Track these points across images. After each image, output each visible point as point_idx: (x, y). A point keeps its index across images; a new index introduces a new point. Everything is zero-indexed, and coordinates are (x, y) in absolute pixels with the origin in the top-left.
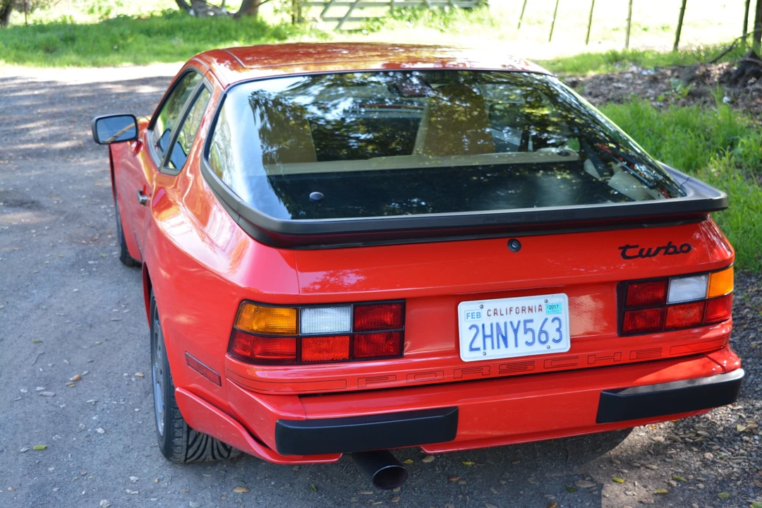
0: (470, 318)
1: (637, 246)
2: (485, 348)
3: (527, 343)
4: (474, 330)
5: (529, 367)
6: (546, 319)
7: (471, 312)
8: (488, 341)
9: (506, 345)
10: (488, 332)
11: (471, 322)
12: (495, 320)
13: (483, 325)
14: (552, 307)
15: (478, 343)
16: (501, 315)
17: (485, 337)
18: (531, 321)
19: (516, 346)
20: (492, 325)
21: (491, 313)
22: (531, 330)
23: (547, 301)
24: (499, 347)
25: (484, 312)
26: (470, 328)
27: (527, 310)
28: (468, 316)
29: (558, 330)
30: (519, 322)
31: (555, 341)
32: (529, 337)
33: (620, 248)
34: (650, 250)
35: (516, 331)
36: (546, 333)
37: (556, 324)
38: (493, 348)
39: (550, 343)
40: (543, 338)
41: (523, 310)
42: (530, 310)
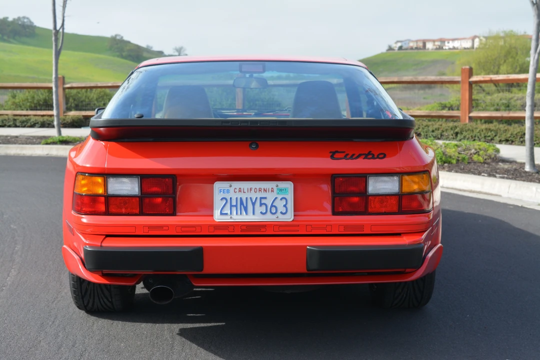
0: (222, 193)
1: (344, 152)
2: (231, 213)
4: (224, 201)
5: (262, 230)
6: (276, 198)
7: (223, 189)
8: (234, 209)
9: (247, 214)
10: (234, 203)
11: (222, 195)
12: (239, 195)
13: (231, 198)
14: (281, 190)
15: (227, 210)
16: (244, 192)
17: (231, 206)
18: (265, 198)
19: (254, 214)
20: (237, 198)
21: (237, 190)
22: (265, 204)
23: (277, 186)
24: (241, 214)
25: (232, 190)
26: (222, 199)
27: (263, 191)
28: (220, 191)
29: (285, 206)
30: (256, 198)
31: (281, 213)
32: (263, 209)
33: (330, 152)
34: (353, 155)
35: (254, 204)
36: (275, 206)
37: (284, 202)
38: (237, 214)
39: (278, 214)
40: (274, 210)
41: (260, 190)
42: (265, 190)
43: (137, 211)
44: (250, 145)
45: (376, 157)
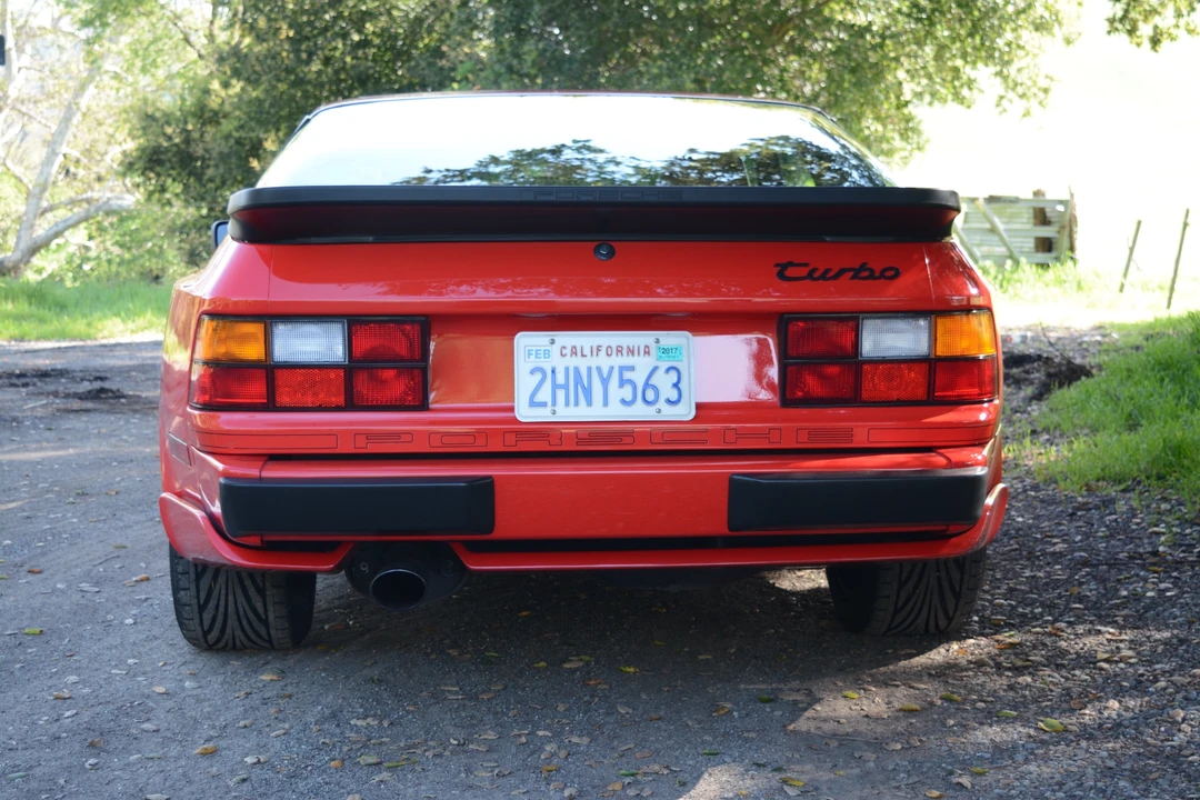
0: (532, 357)
1: (806, 265)
2: (554, 404)
3: (623, 402)
4: (538, 377)
5: (626, 440)
6: (656, 369)
7: (534, 348)
8: (561, 394)
9: (589, 403)
10: (561, 379)
11: (533, 362)
12: (572, 362)
13: (553, 371)
14: (665, 351)
15: (545, 394)
16: (583, 355)
17: (555, 387)
18: (632, 368)
19: (606, 404)
20: (567, 369)
21: (568, 351)
22: (631, 382)
23: (658, 341)
24: (577, 404)
25: (556, 349)
26: (532, 372)
27: (625, 352)
28: (529, 354)
29: (676, 385)
30: (612, 368)
31: (669, 402)
32: (627, 393)
33: (777, 265)
34: (828, 271)
35: (605, 382)
36: (655, 388)
37: (673, 377)
38: (567, 404)
39: (662, 404)
40: (650, 395)
41: (619, 350)
42: (631, 351)
43: (341, 400)
44: (597, 250)
45: (877, 274)
